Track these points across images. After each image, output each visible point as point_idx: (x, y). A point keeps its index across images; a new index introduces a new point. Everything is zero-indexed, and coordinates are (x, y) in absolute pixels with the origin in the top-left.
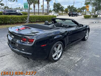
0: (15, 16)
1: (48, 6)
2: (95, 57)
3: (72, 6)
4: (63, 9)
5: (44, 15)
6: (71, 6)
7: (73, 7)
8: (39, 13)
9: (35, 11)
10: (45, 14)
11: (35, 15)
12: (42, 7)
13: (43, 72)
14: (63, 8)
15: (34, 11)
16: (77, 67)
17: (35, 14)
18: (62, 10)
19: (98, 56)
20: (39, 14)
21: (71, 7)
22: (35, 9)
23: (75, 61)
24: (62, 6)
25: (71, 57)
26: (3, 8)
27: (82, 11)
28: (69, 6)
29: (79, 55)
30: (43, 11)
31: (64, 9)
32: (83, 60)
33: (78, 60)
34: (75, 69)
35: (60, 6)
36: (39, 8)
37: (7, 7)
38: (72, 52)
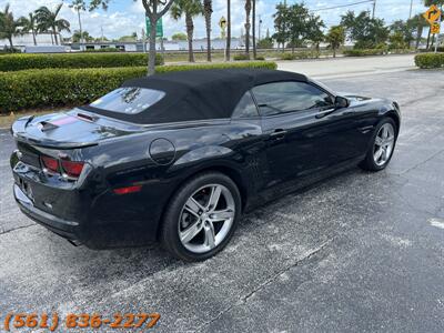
0: (95, 73)
1: (248, 21)
2: (386, 245)
3: (363, 14)
4: (321, 29)
5: (232, 62)
6: (356, 15)
7: (368, 20)
8: (209, 53)
9: (194, 48)
10: (236, 55)
11: (192, 64)
12: (225, 25)
13: (133, 298)
14: (321, 24)
15: (187, 48)
16: (282, 286)
17: (191, 59)
18: (317, 37)
19: (402, 242)
20: (209, 59)
21: (359, 18)
22: (194, 38)
23: (285, 260)
24: (316, 15)
25: (278, 242)
26: (68, 39)
27: (415, 33)
28: (351, 15)
29: (316, 236)
30: (228, 45)
31: (325, 31)
32: (325, 256)
33: (301, 258)
34: (270, 295)
35: (303, 17)
36: (209, 30)
37: (86, 34)
38: (291, 220)
